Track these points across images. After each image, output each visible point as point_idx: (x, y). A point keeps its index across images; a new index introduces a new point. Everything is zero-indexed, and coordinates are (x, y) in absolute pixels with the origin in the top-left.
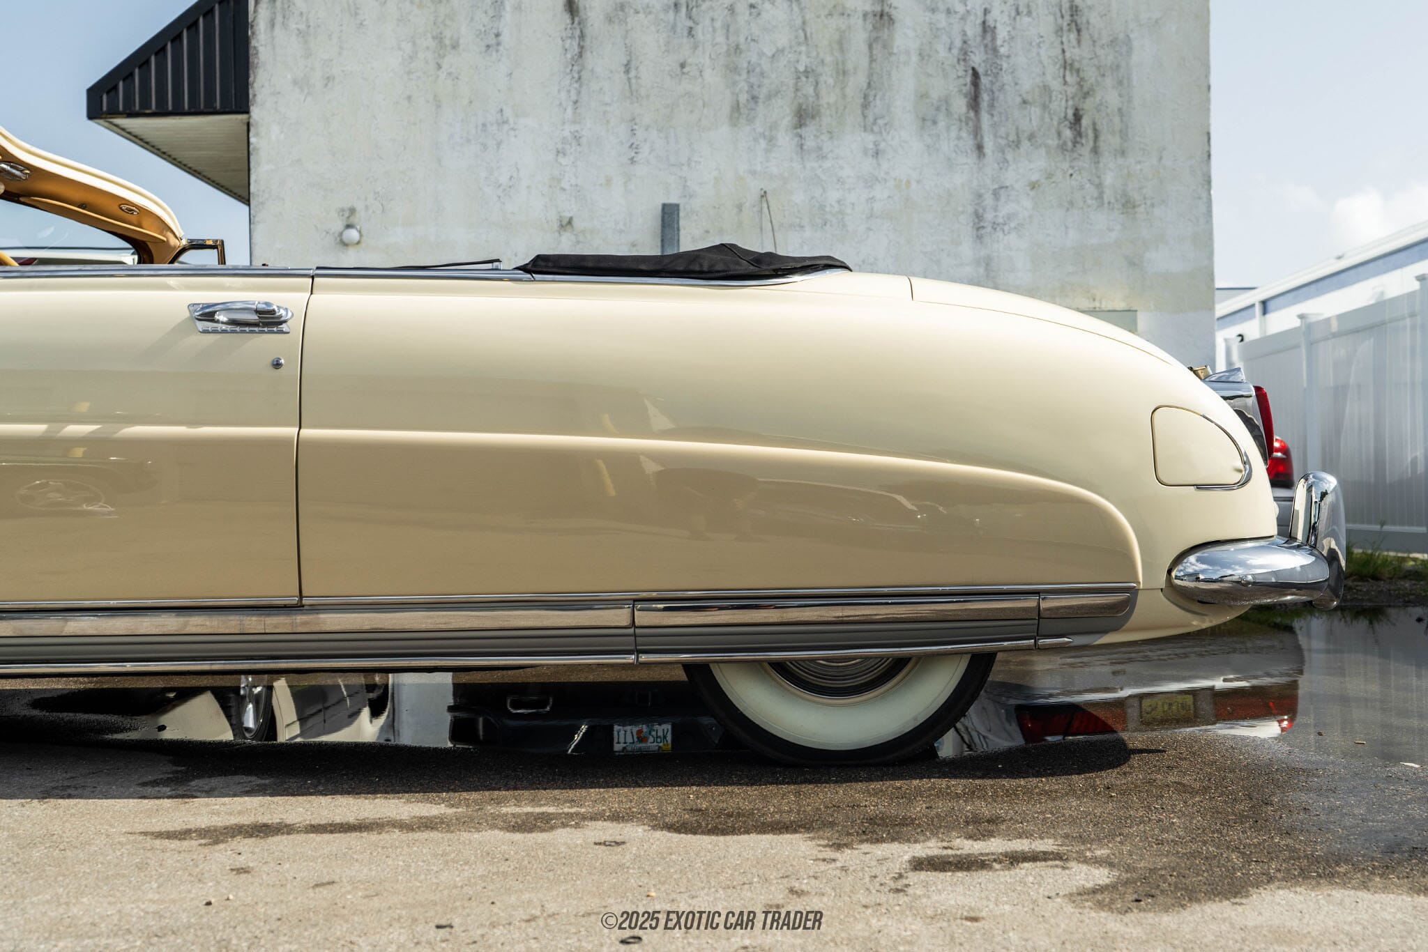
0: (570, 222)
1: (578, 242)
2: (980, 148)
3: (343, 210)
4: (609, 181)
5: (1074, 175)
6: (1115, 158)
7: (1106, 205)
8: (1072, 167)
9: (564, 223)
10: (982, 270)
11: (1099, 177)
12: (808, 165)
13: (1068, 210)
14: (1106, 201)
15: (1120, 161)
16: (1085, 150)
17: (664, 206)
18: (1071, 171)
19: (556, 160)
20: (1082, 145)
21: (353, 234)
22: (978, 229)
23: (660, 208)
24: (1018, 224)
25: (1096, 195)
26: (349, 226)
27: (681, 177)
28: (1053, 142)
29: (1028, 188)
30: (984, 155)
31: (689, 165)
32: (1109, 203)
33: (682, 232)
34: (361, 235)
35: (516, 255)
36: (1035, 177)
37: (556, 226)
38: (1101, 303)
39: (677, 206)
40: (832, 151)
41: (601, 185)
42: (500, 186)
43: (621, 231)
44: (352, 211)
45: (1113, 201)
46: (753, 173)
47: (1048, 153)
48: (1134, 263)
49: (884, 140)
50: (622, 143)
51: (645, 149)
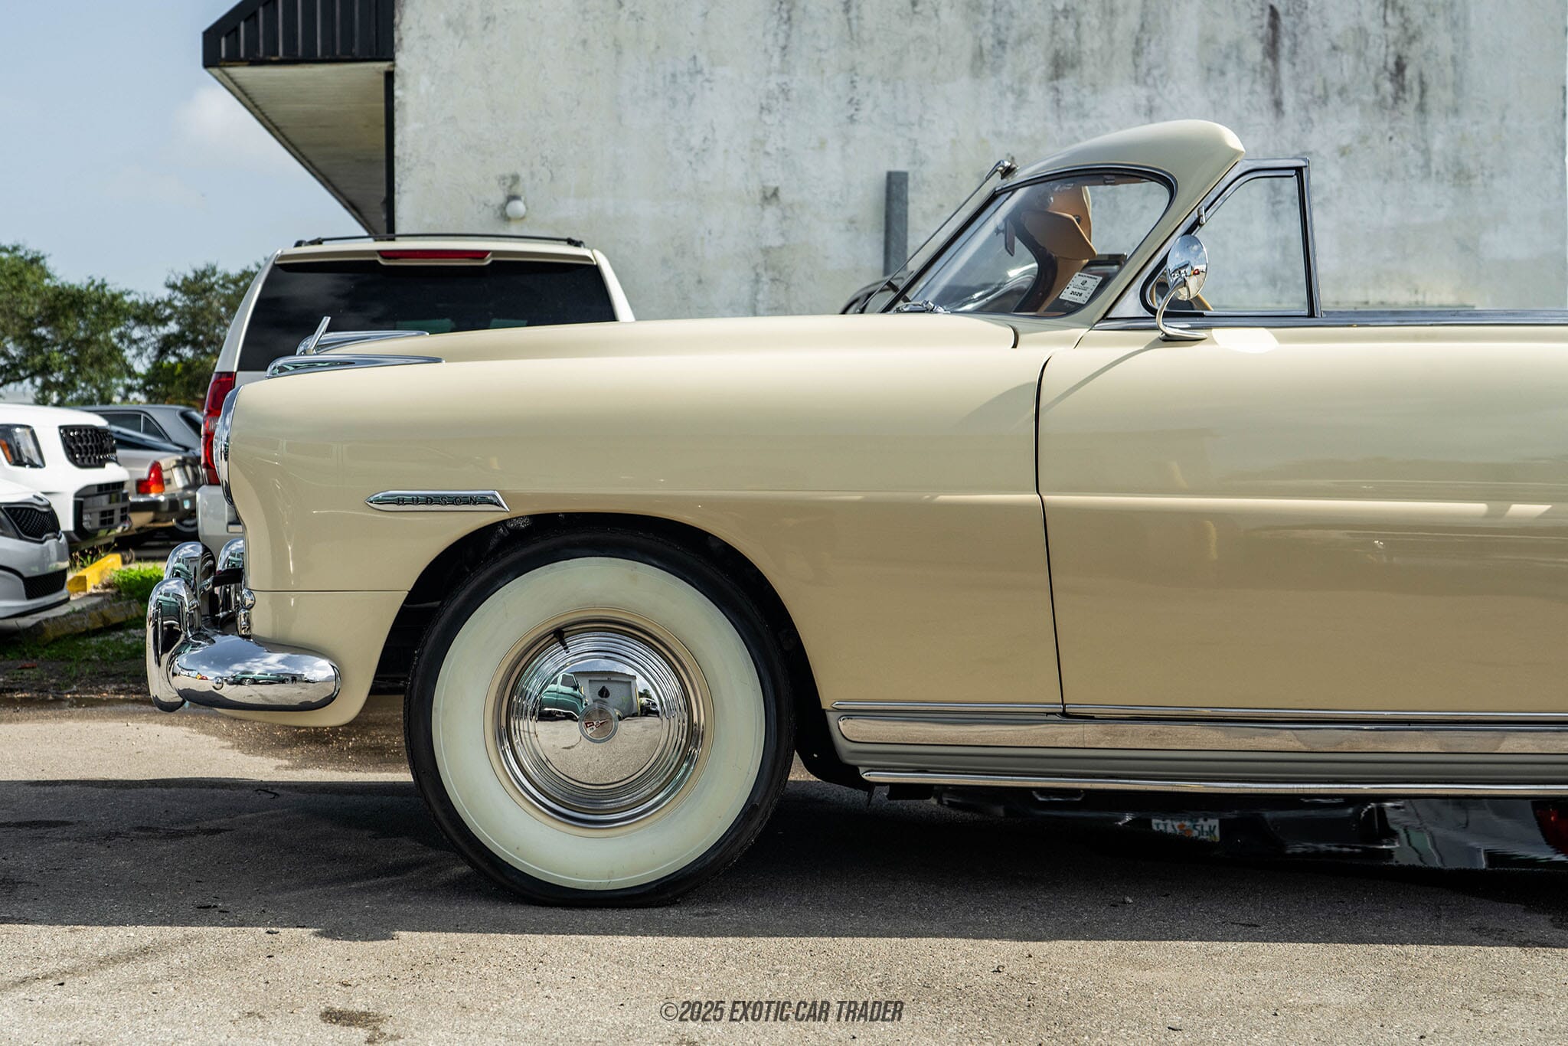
0: (775, 193)
1: (785, 218)
2: (1278, 104)
3: (504, 178)
4: (823, 144)
5: (1395, 139)
6: (1447, 116)
7: (1433, 175)
8: (1392, 129)
9: (769, 194)
10: (1277, 256)
11: (1425, 141)
12: (1066, 125)
13: (1386, 181)
14: (1434, 170)
15: (1453, 121)
16: (1409, 107)
17: (890, 175)
18: (1390, 134)
19: (760, 119)
20: (1405, 101)
21: (518, 207)
22: (1274, 204)
23: (885, 176)
24: (1324, 199)
25: (1421, 162)
26: (513, 198)
27: (910, 140)
28: (1369, 98)
29: (1337, 155)
30: (1283, 113)
31: (920, 125)
32: (1438, 173)
33: (911, 207)
34: (527, 208)
35: (710, 233)
36: (1345, 141)
37: (758, 198)
38: (1424, 296)
39: (905, 174)
40: (1095, 108)
41: (813, 149)
42: (691, 149)
43: (837, 205)
44: (516, 179)
45: (1442, 170)
46: (998, 134)
47: (1362, 111)
48: (1467, 247)
49: (1160, 95)
50: (839, 97)
51: (867, 105)
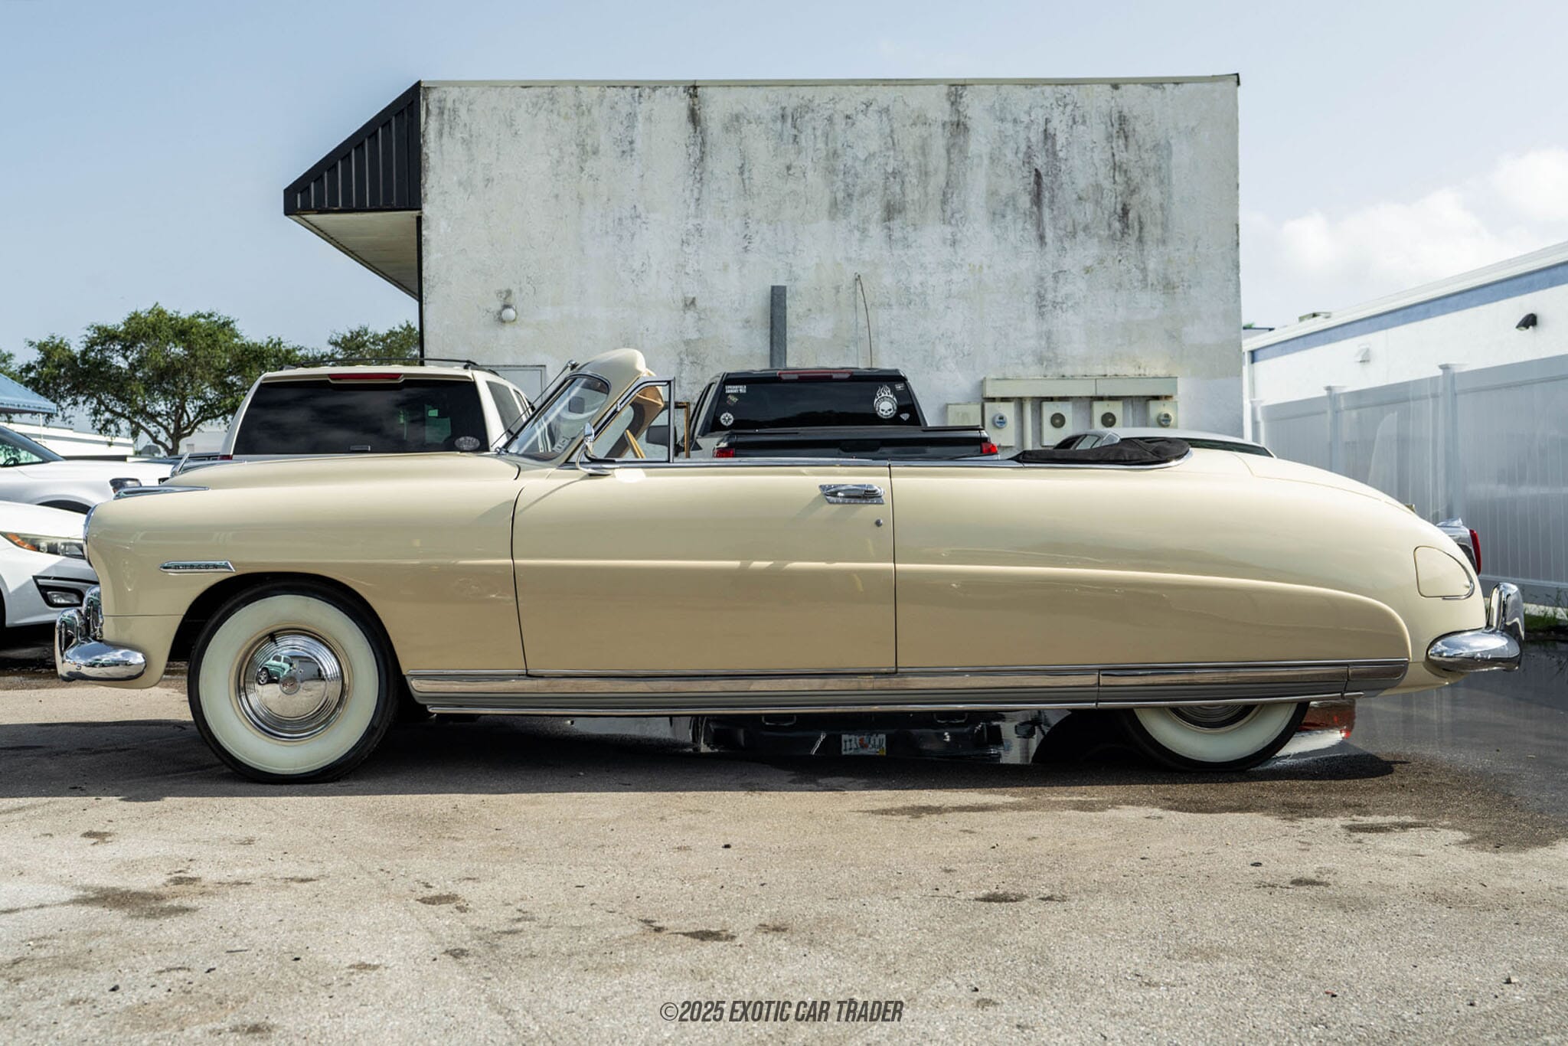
0: (693, 302)
1: (700, 319)
2: (1042, 238)
3: (501, 292)
4: (726, 267)
5: (1123, 261)
6: (1158, 246)
7: (1149, 287)
8: (1121, 255)
9: (688, 303)
10: (1043, 343)
11: (1143, 263)
12: (896, 252)
13: (1117, 291)
14: (1150, 283)
15: (1161, 248)
16: (1132, 240)
17: (773, 288)
18: (1119, 258)
19: (682, 250)
20: (1129, 235)
21: (510, 313)
22: (1040, 307)
23: (770, 289)
24: (1075, 303)
25: (1141, 277)
26: (506, 306)
27: (787, 264)
28: (1104, 233)
29: (1083, 272)
30: (1046, 244)
31: (794, 254)
32: (1152, 285)
33: (788, 311)
34: (517, 313)
35: (647, 330)
36: (1088, 263)
37: (681, 305)
38: (1145, 370)
39: (784, 288)
40: (915, 241)
41: (719, 270)
42: (634, 271)
43: (737, 310)
44: (509, 293)
45: (1156, 283)
46: (849, 259)
47: (1100, 242)
48: (1173, 336)
49: (960, 231)
50: (737, 234)
51: (757, 239)
